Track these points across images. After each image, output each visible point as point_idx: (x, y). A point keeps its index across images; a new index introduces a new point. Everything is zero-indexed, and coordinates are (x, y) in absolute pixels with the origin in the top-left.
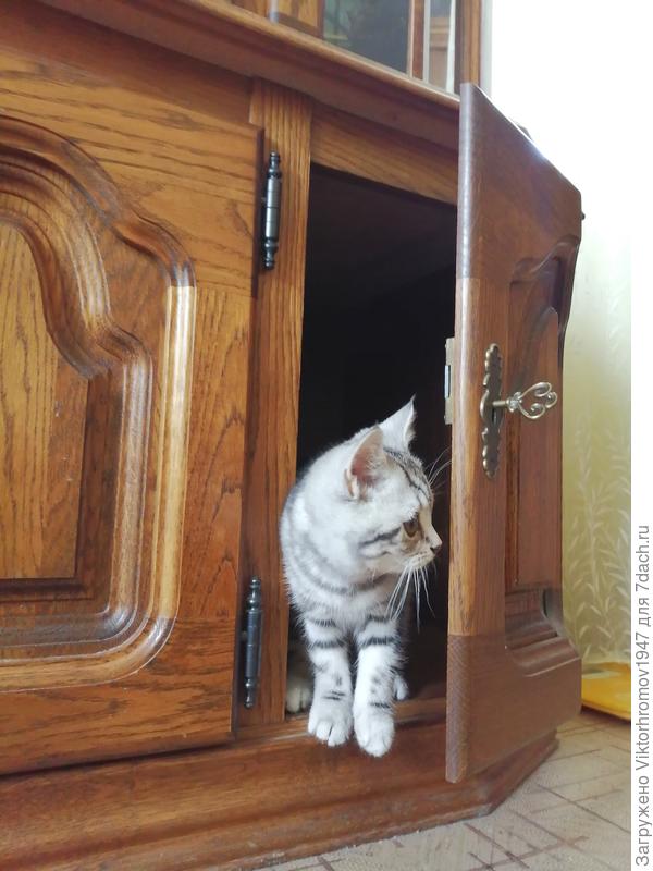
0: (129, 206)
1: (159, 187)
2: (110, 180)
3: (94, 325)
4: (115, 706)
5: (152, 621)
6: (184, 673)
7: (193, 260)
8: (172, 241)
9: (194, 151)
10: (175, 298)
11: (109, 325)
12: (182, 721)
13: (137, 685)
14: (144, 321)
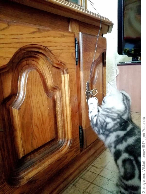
0: (57, 60)
1: (61, 53)
2: (53, 55)
3: (50, 86)
4: (66, 157)
5: (68, 140)
6: (74, 147)
7: (67, 69)
8: (64, 65)
9: (66, 43)
10: (64, 77)
11: (53, 86)
12: (74, 154)
13: (69, 152)
14: (59, 83)
